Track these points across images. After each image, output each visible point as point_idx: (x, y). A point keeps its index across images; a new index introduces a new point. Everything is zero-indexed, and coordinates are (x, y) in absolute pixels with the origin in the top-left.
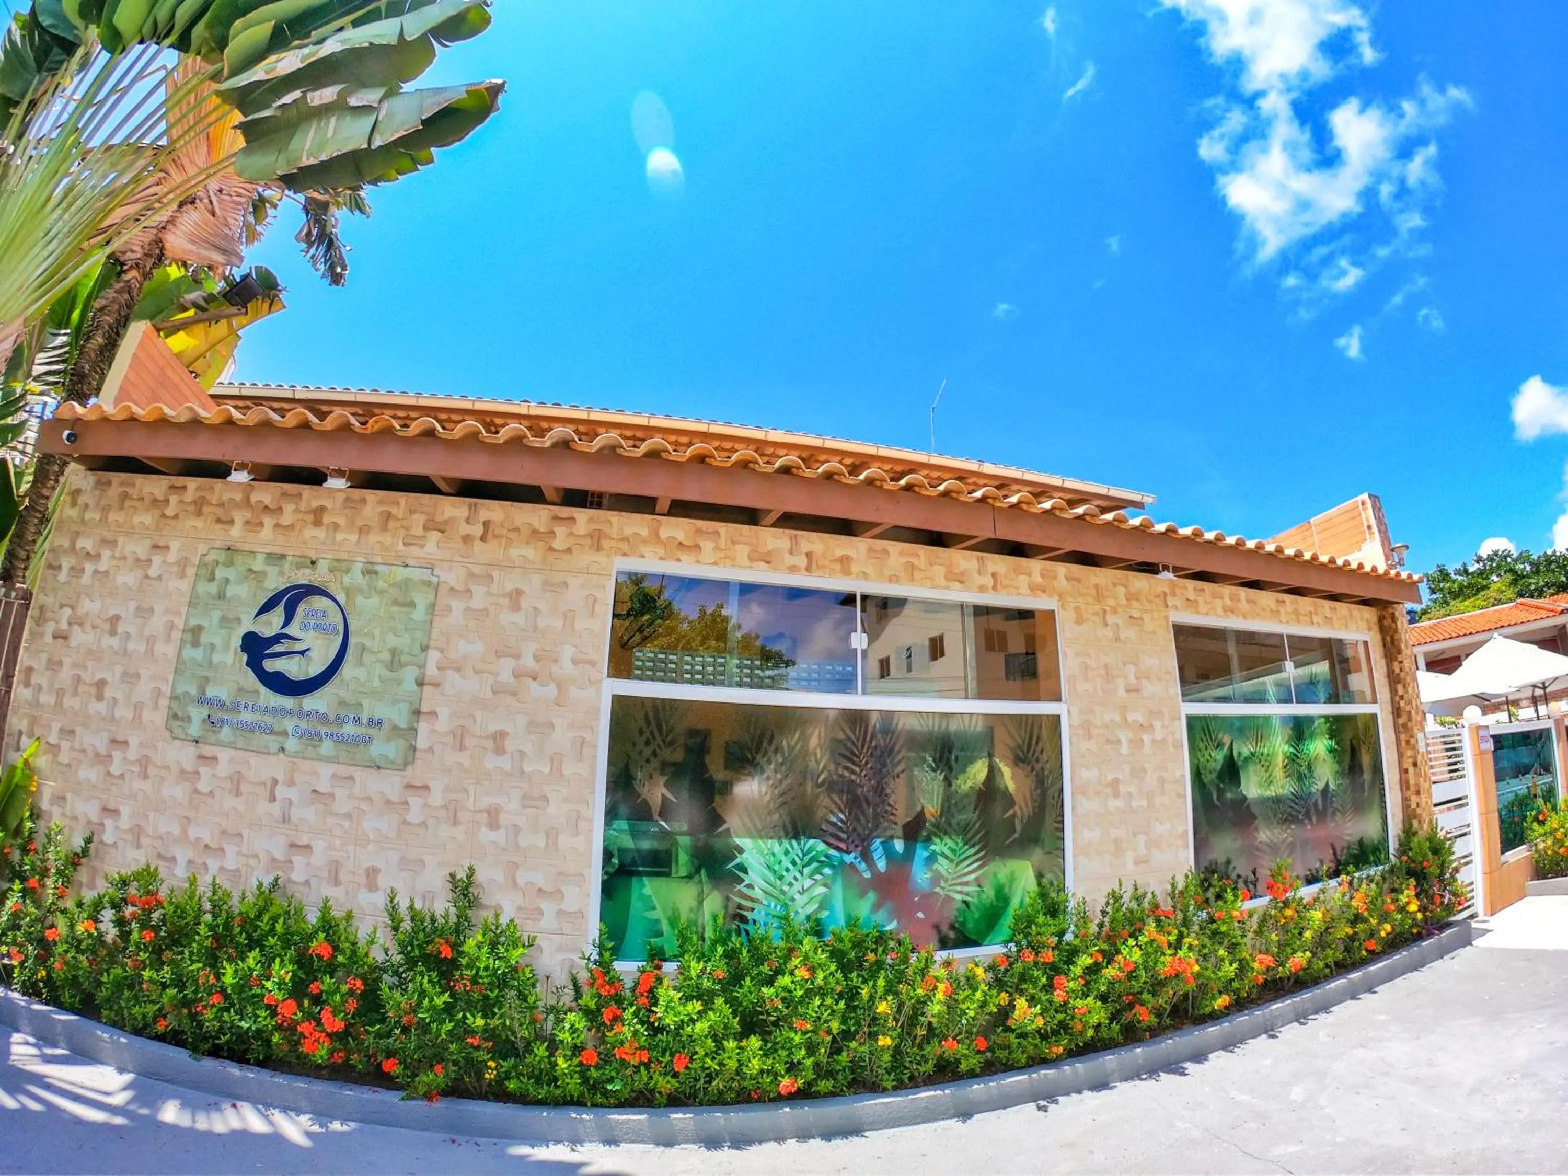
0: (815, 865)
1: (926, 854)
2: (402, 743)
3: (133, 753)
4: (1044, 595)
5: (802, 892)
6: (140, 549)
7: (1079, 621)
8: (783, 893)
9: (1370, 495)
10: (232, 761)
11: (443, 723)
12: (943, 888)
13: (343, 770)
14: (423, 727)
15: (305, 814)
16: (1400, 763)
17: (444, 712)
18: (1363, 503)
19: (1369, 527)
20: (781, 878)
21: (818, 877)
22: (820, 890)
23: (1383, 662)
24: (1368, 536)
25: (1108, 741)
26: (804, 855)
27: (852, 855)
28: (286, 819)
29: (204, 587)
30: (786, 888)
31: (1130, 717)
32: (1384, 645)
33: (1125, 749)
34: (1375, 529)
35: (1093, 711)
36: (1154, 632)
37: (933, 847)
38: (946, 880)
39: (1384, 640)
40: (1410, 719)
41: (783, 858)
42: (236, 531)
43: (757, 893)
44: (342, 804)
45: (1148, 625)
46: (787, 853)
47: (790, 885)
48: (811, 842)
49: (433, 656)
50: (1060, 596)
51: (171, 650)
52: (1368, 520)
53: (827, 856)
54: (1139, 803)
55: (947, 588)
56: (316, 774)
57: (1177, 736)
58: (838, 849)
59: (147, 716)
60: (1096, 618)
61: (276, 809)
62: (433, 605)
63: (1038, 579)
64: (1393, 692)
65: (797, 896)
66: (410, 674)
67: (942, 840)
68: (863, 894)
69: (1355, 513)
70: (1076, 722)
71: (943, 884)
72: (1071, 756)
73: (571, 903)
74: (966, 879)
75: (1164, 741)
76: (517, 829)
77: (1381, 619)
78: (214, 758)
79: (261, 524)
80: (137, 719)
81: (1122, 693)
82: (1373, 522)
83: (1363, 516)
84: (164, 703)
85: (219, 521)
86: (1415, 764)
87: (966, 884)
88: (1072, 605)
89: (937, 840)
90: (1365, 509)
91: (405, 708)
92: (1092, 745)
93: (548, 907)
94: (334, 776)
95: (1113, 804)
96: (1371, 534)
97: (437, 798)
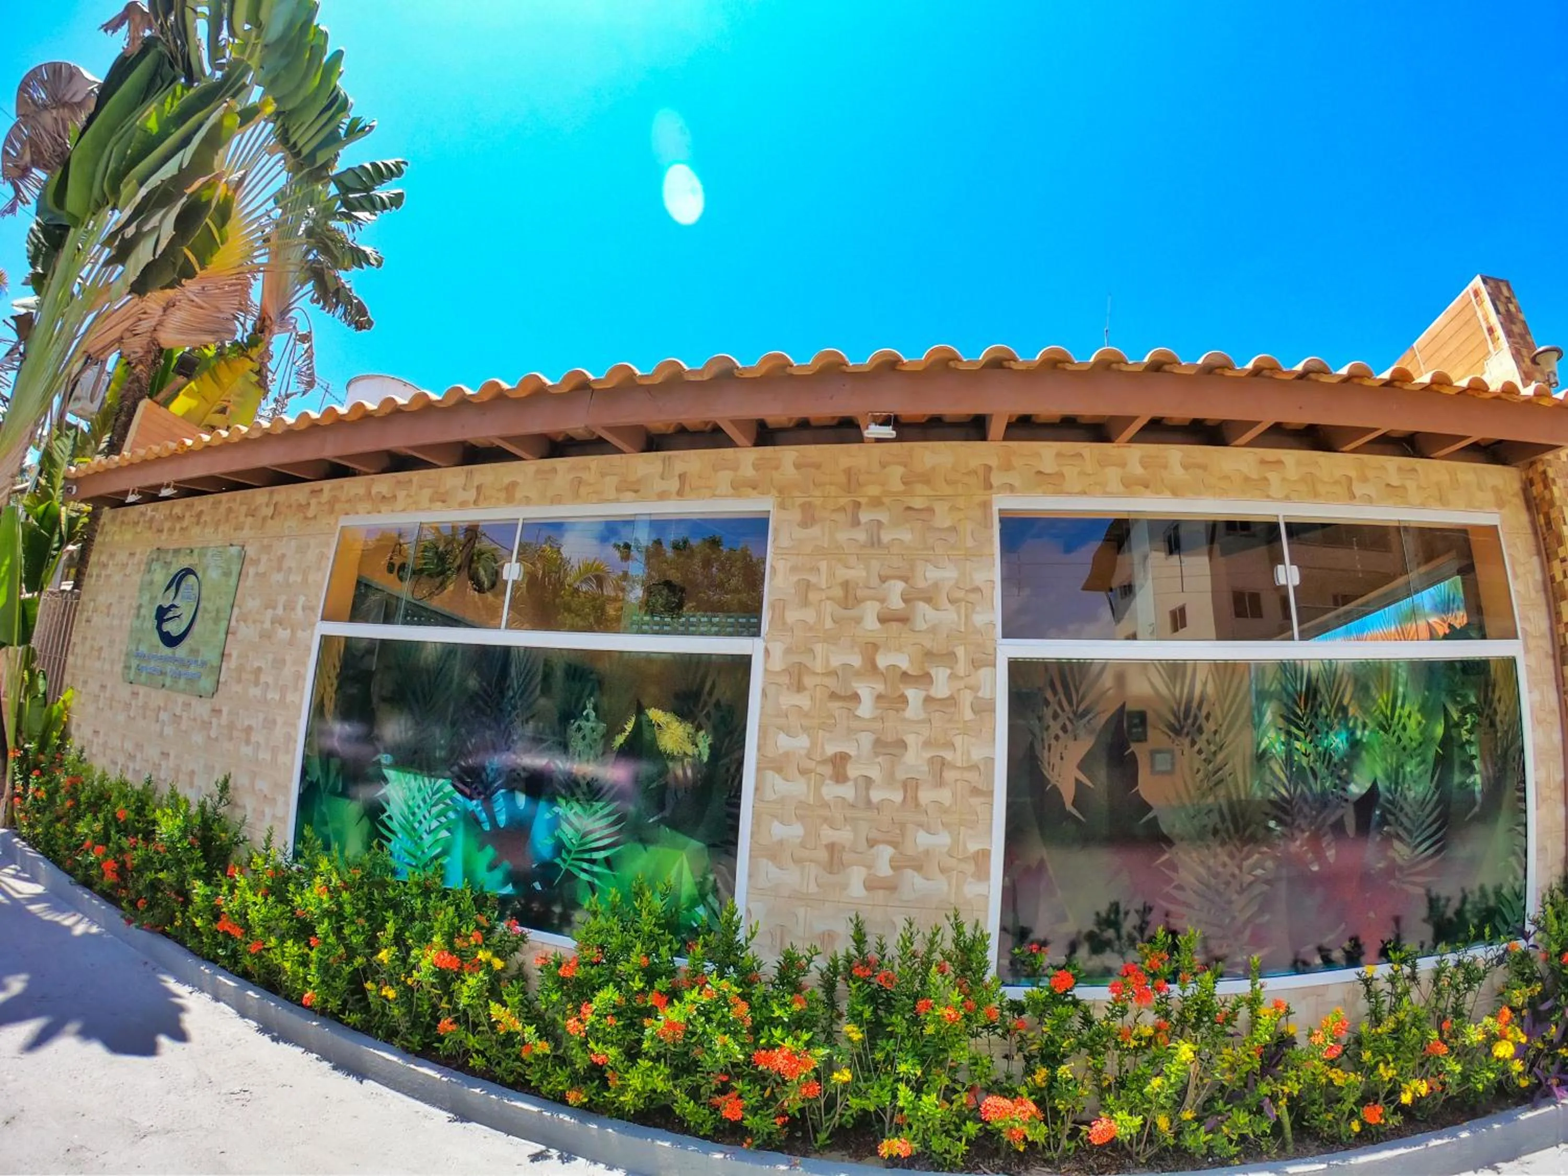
0: (442, 806)
1: (548, 816)
4: (755, 492)
5: (429, 832)
7: (808, 519)
8: (414, 829)
9: (1485, 281)
12: (564, 861)
18: (1476, 293)
19: (1491, 330)
20: (414, 814)
21: (443, 820)
22: (444, 834)
24: (1491, 347)
25: (834, 696)
26: (434, 794)
27: (475, 802)
30: (416, 825)
31: (883, 661)
32: (1536, 533)
33: (866, 709)
34: (1500, 332)
35: (811, 651)
36: (953, 529)
37: (556, 809)
38: (569, 852)
39: (1533, 523)
41: (416, 794)
43: (394, 825)
45: (944, 519)
46: (420, 790)
47: (420, 822)
48: (441, 781)
50: (780, 492)
52: (1486, 319)
53: (452, 799)
54: (886, 795)
55: (617, 500)
57: (984, 693)
58: (462, 792)
60: (840, 517)
63: (748, 472)
65: (425, 836)
67: (567, 803)
68: (481, 847)
70: (777, 664)
71: (564, 855)
72: (762, 714)
74: (595, 855)
75: (951, 701)
77: (1528, 484)
79: (175, 529)
81: (871, 623)
83: (1480, 314)
87: (593, 862)
88: (799, 501)
89: (562, 802)
90: (1480, 303)
92: (803, 701)
95: (831, 791)
96: (1495, 340)
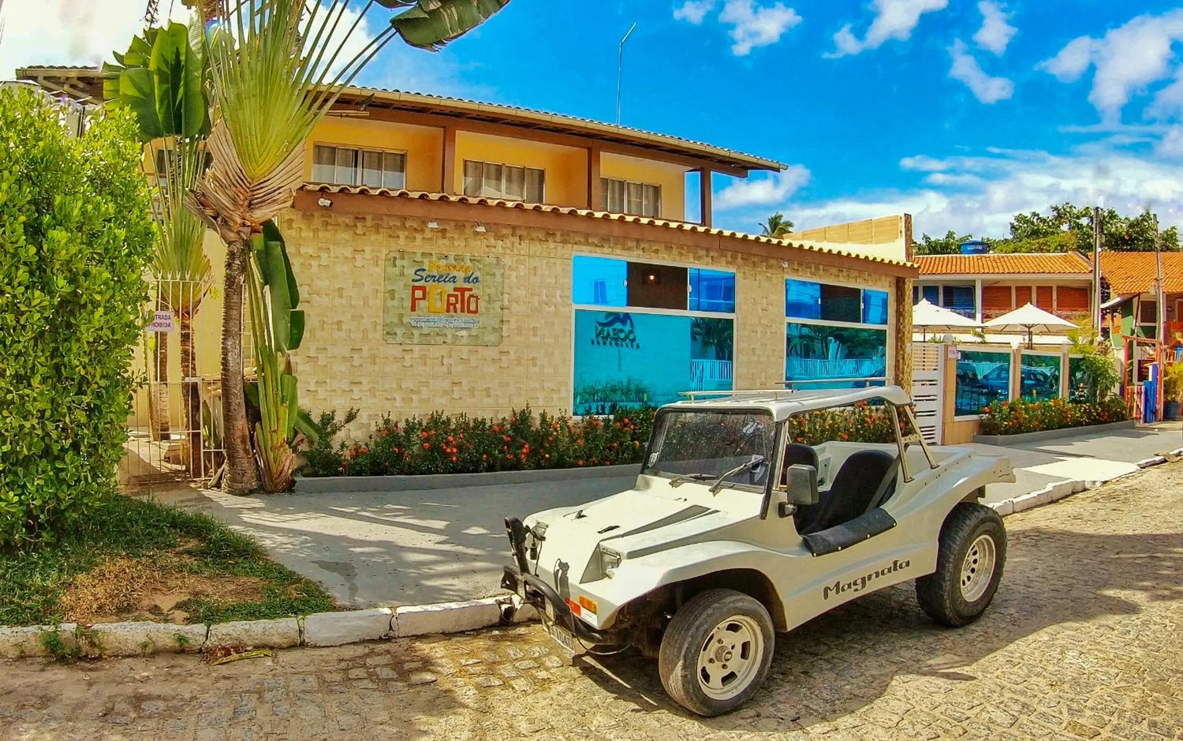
2: (497, 334)
3: (365, 353)
4: (731, 266)
6: (348, 252)
7: (745, 278)
10: (420, 350)
11: (513, 325)
13: (473, 348)
14: (505, 327)
15: (458, 369)
16: (896, 357)
17: (513, 320)
19: (901, 232)
23: (895, 305)
24: (899, 236)
25: (753, 331)
28: (450, 372)
29: (390, 270)
31: (762, 322)
32: (897, 296)
34: (903, 233)
35: (747, 318)
39: (897, 293)
40: (904, 335)
42: (402, 241)
44: (473, 363)
45: (775, 281)
49: (506, 296)
50: (738, 267)
51: (379, 302)
52: (901, 228)
54: (764, 359)
56: (461, 351)
57: (782, 331)
59: (371, 336)
60: (752, 276)
61: (444, 369)
62: (503, 274)
63: (730, 259)
64: (898, 320)
66: (497, 305)
69: (894, 222)
70: (741, 323)
72: (737, 337)
73: (563, 394)
76: (543, 366)
77: (898, 282)
78: (412, 350)
79: (415, 238)
80: (365, 337)
81: (760, 311)
82: (903, 230)
84: (379, 328)
85: (390, 236)
86: (903, 358)
88: (742, 271)
90: (901, 222)
91: (498, 320)
92: (746, 333)
93: (555, 396)
94: (470, 351)
95: (753, 358)
96: (901, 235)
97: (512, 356)
